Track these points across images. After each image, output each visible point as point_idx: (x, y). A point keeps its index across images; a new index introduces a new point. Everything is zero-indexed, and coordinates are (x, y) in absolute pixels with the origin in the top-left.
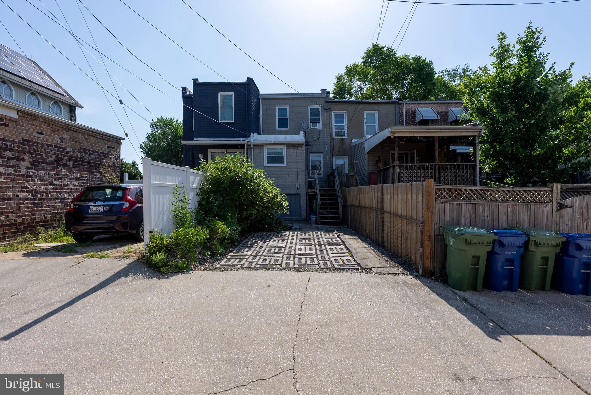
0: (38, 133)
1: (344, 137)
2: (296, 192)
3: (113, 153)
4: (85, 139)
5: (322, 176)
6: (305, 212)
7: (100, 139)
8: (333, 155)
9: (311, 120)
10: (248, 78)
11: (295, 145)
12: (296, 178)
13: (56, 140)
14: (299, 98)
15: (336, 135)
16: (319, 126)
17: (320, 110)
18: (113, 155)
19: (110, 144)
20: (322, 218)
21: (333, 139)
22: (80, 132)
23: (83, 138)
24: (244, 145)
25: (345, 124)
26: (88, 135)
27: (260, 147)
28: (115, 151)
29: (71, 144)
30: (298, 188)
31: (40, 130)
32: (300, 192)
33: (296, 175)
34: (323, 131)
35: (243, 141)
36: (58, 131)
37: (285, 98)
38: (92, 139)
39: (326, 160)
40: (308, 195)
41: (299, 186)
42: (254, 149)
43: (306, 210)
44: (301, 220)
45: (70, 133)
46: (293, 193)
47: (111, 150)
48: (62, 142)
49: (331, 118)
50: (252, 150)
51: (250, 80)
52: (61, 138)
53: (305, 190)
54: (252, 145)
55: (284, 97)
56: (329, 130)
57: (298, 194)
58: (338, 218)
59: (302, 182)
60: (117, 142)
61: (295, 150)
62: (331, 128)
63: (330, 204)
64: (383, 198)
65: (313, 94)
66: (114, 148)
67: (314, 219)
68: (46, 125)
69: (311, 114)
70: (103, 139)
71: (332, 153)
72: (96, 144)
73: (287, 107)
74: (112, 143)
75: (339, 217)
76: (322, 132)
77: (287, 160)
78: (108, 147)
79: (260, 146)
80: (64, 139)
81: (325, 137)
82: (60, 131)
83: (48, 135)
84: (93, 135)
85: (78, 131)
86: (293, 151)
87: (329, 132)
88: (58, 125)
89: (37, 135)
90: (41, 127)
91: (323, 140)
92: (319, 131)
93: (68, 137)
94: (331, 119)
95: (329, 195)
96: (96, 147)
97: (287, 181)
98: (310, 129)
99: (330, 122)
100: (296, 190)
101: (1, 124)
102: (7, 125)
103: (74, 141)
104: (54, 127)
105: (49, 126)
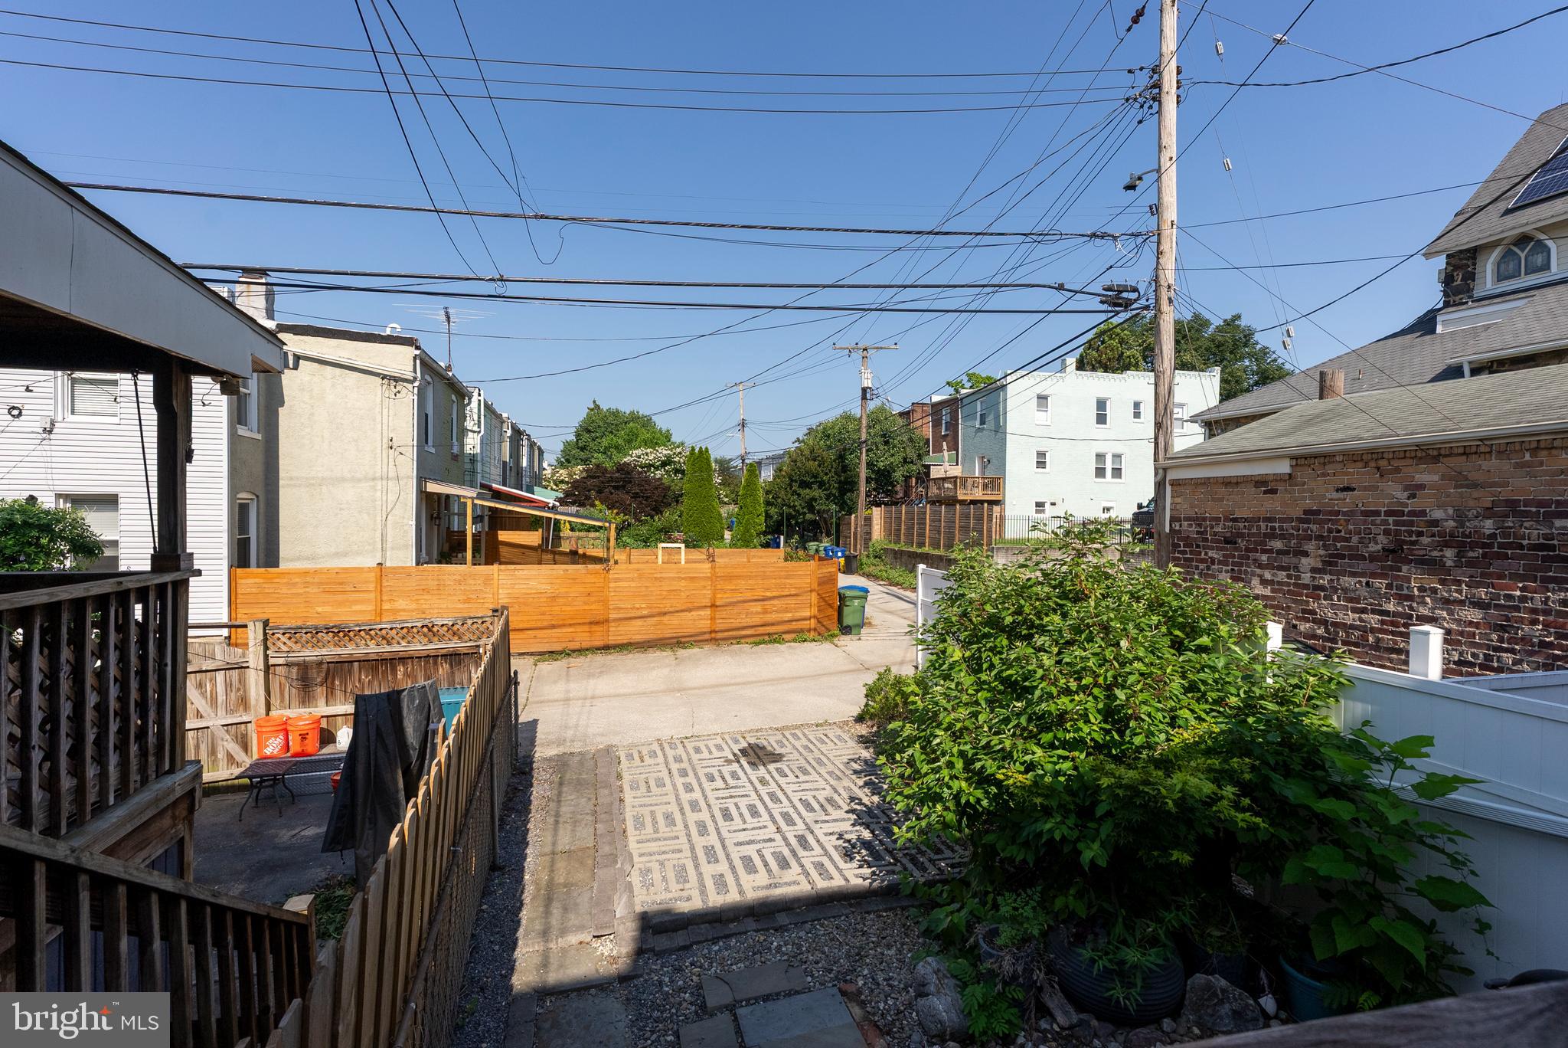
0: (1338, 490)
4: (1520, 466)
13: (1389, 496)
23: (1505, 466)
29: (1448, 495)
31: (1344, 480)
36: (1397, 470)
45: (1443, 463)
48: (1412, 496)
52: (1406, 488)
68: (1360, 464)
80: (1422, 487)
82: (1406, 469)
83: (1365, 489)
88: (1396, 456)
89: (1335, 495)
90: (1347, 474)
93: (1436, 478)
101: (1265, 492)
102: (1273, 491)
103: (1461, 486)
104: (1383, 463)
105: (1366, 465)
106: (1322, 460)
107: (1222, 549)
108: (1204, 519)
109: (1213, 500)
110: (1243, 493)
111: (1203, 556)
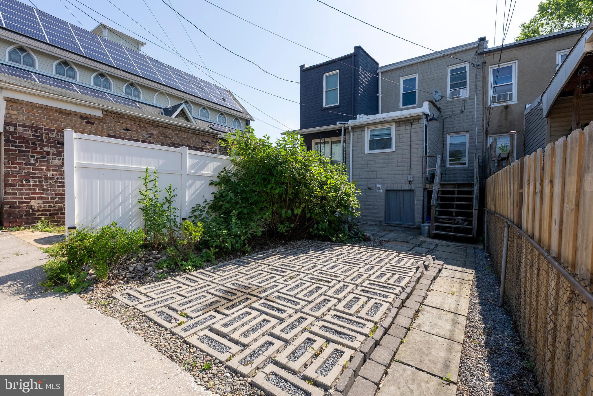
0: (124, 129)
1: (509, 103)
2: (407, 187)
3: (208, 147)
4: (176, 134)
5: (467, 166)
6: (421, 216)
7: (192, 135)
8: (487, 134)
9: (452, 86)
10: (355, 48)
11: (408, 120)
12: (409, 168)
13: (143, 136)
14: (433, 59)
15: (494, 101)
16: (465, 93)
17: (468, 70)
18: (209, 149)
19: (205, 139)
20: (438, 228)
21: (489, 109)
22: (170, 127)
23: (173, 133)
24: (340, 130)
25: (513, 82)
26: (179, 131)
27: (360, 129)
28: (210, 146)
29: (160, 139)
30: (410, 182)
31: (127, 127)
32: (413, 188)
33: (409, 164)
34: (471, 99)
35: (339, 124)
36: (145, 127)
37: (412, 65)
38: (184, 135)
39: (475, 142)
40: (426, 192)
41: (411, 179)
42: (353, 132)
43: (423, 214)
44: (414, 228)
45: (158, 129)
46: (403, 188)
47: (206, 144)
48: (150, 137)
49: (487, 78)
50: (351, 134)
51: (358, 49)
52: (148, 134)
53: (422, 184)
54: (350, 128)
55: (409, 63)
56: (481, 96)
57: (410, 191)
58: (469, 231)
59: (417, 173)
60: (213, 136)
61: (407, 127)
62: (485, 93)
63: (458, 207)
64: (521, 194)
65: (454, 48)
66: (209, 143)
67: (427, 228)
68: (133, 122)
69: (451, 78)
70: (196, 134)
71: (486, 131)
72: (188, 139)
73: (416, 76)
74: (207, 137)
75: (472, 229)
76: (468, 101)
77: (396, 143)
78: (202, 141)
79: (362, 127)
80: (152, 134)
81: (474, 108)
82: (148, 128)
83: (134, 131)
84: (184, 130)
85: (167, 127)
86: (406, 129)
87: (481, 99)
88: (145, 122)
89: (123, 131)
90: (128, 124)
91: (471, 112)
92: (465, 101)
93: (157, 132)
94: (485, 78)
95: (459, 193)
96: (189, 141)
97: (395, 172)
98: (448, 99)
99: (483, 84)
100: (408, 185)
101: (86, 122)
102: (93, 123)
103: (163, 137)
104: (141, 123)
105: (135, 123)
106: (118, 116)
107: (55, 147)
108: (41, 129)
109: (47, 119)
110: (72, 120)
111: (38, 149)
